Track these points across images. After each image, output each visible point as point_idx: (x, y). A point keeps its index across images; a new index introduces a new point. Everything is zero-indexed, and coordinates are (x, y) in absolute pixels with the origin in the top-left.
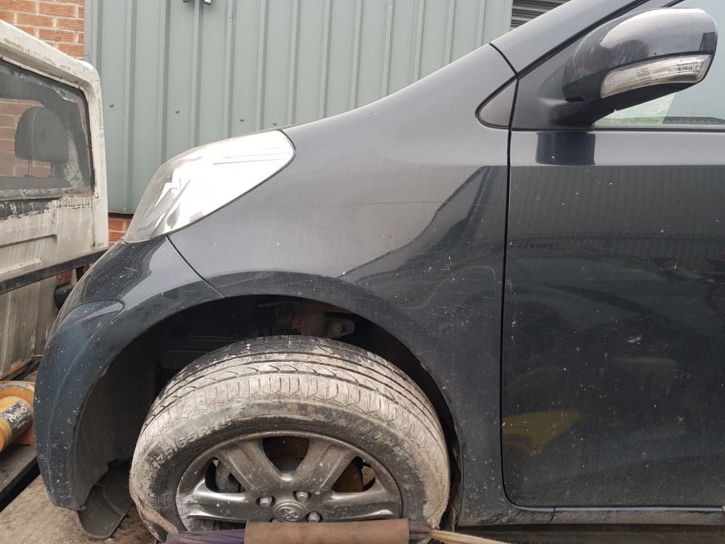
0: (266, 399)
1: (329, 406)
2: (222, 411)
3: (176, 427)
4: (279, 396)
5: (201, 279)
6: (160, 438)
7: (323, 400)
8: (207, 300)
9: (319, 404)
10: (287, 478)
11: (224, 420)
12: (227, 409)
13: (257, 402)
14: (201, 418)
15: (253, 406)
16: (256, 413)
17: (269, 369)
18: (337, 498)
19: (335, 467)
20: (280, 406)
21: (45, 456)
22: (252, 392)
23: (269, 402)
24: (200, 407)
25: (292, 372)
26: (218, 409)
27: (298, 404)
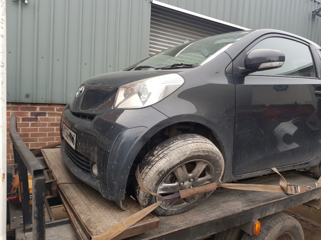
0: (195, 149)
1: (209, 150)
2: (184, 155)
3: (170, 162)
4: (198, 149)
5: (168, 118)
6: (164, 166)
7: (207, 149)
8: (171, 124)
9: (207, 150)
10: (190, 175)
11: (184, 158)
12: (186, 154)
13: (193, 151)
14: (178, 158)
15: (192, 152)
16: (193, 154)
17: (191, 142)
18: (200, 179)
19: (202, 169)
20: (199, 151)
21: (116, 182)
22: (191, 149)
23: (196, 150)
24: (178, 154)
25: (197, 142)
26: (183, 154)
27: (203, 150)
